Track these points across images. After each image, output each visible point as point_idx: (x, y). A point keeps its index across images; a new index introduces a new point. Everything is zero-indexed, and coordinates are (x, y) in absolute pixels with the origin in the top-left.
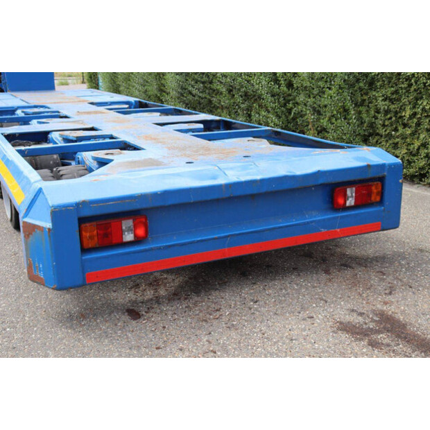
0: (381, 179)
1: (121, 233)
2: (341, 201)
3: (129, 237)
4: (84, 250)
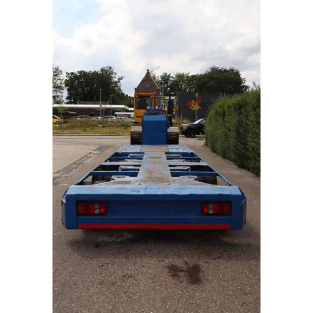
0: (230, 202)
1: (95, 209)
2: (205, 210)
3: (97, 211)
4: (78, 214)
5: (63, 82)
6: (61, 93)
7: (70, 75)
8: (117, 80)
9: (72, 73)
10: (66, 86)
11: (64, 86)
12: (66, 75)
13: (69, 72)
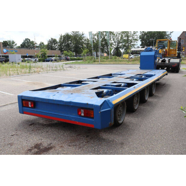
5: (138, 37)
6: (137, 42)
7: (142, 33)
8: (169, 33)
9: (143, 32)
10: (140, 38)
11: (138, 39)
12: (140, 33)
13: (142, 31)
